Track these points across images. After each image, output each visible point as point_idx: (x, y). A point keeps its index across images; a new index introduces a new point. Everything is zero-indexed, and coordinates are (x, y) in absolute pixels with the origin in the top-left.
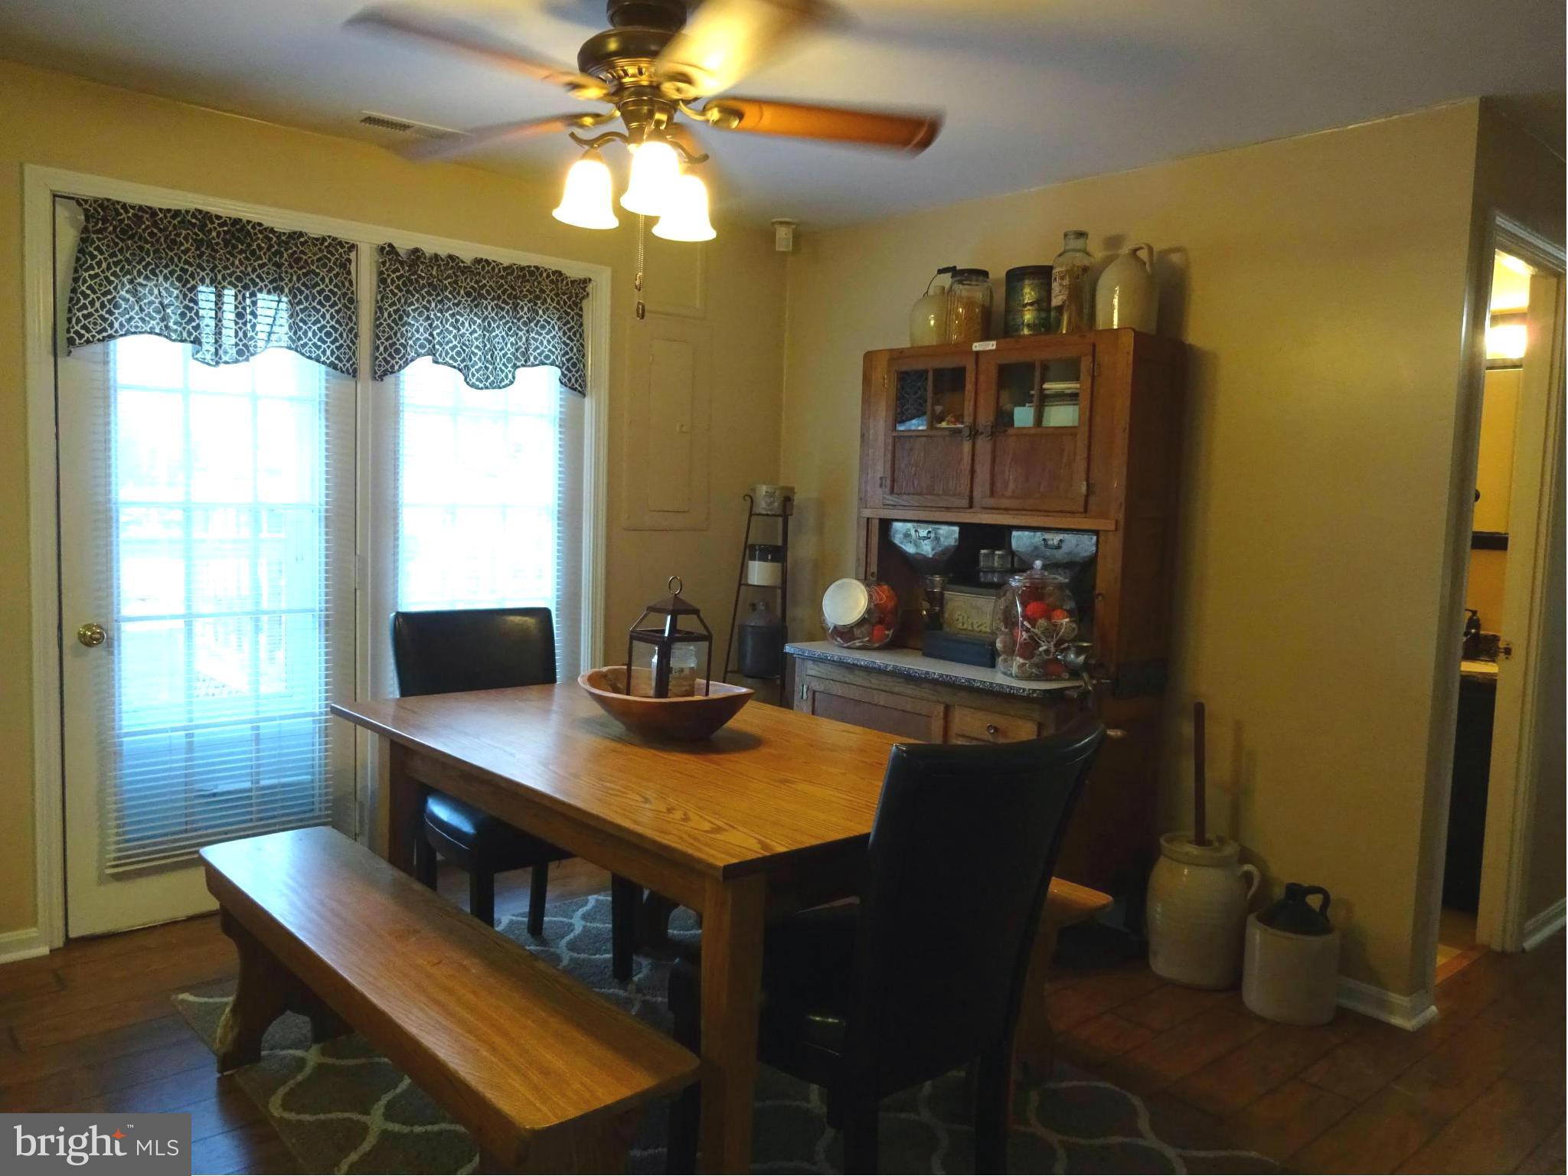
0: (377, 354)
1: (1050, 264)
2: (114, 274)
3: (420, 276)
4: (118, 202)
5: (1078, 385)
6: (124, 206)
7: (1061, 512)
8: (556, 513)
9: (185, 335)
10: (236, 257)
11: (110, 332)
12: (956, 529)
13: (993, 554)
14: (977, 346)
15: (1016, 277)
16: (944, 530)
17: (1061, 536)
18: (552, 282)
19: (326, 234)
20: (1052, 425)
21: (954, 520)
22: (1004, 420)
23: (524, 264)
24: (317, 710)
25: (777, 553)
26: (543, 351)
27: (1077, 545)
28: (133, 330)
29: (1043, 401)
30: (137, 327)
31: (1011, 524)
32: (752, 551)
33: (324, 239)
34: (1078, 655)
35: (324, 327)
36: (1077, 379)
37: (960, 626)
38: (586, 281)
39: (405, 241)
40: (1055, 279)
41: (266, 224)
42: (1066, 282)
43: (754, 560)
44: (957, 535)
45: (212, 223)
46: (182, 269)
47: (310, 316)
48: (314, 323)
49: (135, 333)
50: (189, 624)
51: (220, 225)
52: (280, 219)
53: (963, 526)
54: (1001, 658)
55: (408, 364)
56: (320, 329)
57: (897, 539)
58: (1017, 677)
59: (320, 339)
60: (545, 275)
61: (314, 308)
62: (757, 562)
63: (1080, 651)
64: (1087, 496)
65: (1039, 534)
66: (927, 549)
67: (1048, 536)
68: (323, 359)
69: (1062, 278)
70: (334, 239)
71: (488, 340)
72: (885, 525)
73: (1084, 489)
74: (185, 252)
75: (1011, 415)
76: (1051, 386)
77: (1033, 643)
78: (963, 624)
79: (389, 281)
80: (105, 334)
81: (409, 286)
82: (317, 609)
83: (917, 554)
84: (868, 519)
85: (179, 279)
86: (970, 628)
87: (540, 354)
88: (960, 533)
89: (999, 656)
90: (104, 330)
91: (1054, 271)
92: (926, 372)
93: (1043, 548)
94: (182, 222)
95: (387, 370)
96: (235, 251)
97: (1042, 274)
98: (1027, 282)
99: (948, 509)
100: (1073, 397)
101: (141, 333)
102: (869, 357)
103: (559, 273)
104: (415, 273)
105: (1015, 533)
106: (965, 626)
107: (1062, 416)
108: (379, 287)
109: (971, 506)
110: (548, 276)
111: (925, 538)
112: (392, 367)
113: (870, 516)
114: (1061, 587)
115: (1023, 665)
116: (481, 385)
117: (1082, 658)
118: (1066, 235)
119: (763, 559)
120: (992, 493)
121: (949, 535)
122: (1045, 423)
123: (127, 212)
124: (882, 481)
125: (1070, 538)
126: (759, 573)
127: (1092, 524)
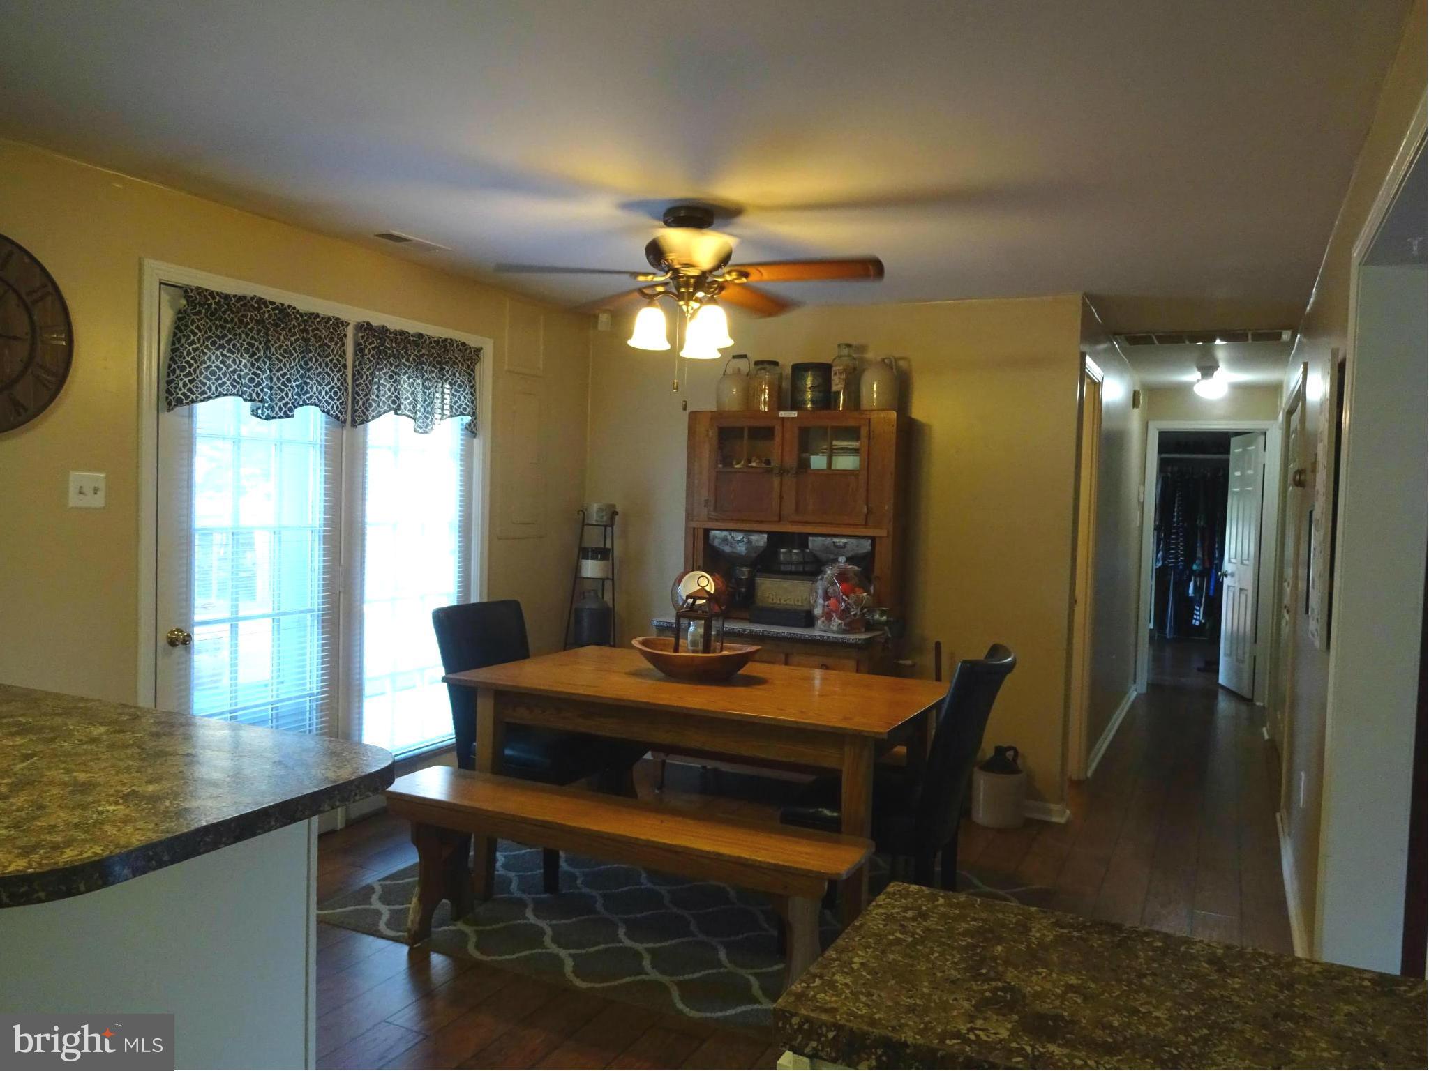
0: (357, 407)
1: (830, 362)
2: (207, 347)
3: (386, 347)
4: (207, 290)
5: (857, 444)
6: (211, 294)
7: (847, 525)
8: (457, 527)
9: (254, 395)
10: (281, 334)
11: (209, 394)
12: (766, 536)
13: (791, 551)
14: (782, 414)
15: (799, 369)
16: (754, 537)
17: (844, 540)
18: (460, 350)
19: (331, 315)
20: (839, 468)
21: (765, 530)
22: (804, 465)
23: (444, 337)
24: (315, 691)
25: (603, 553)
26: (461, 405)
27: (857, 546)
28: (225, 393)
29: (832, 453)
30: (228, 390)
32: (585, 553)
33: (329, 319)
34: (882, 615)
35: (333, 387)
36: (858, 439)
37: (770, 600)
38: (478, 350)
39: (377, 319)
40: (835, 374)
41: (297, 308)
42: (844, 376)
43: (588, 559)
44: (766, 540)
45: (267, 307)
46: (249, 344)
47: (324, 379)
48: (327, 385)
49: (226, 395)
50: (234, 628)
51: (273, 309)
52: (305, 303)
53: (770, 534)
54: (819, 622)
55: (380, 415)
56: (331, 389)
57: (716, 543)
58: (837, 632)
59: (330, 397)
60: (455, 345)
61: (327, 373)
62: (590, 561)
63: (883, 614)
64: (867, 516)
65: (829, 539)
66: (741, 549)
67: (836, 540)
68: (331, 412)
69: (841, 374)
70: (337, 319)
71: (428, 396)
72: (707, 532)
73: (865, 510)
74: (251, 330)
75: (808, 460)
76: (838, 443)
77: (847, 610)
79: (366, 351)
80: (205, 396)
81: (381, 354)
82: (316, 609)
83: (733, 552)
84: (694, 529)
85: (247, 351)
86: (778, 602)
87: (459, 407)
88: (768, 537)
89: (818, 619)
90: (204, 392)
91: (833, 369)
92: (742, 429)
93: (832, 547)
94: (245, 305)
95: (363, 420)
96: (279, 329)
97: (823, 370)
98: (810, 373)
99: (763, 522)
100: (856, 451)
101: (231, 395)
102: (694, 416)
103: (464, 344)
104: (383, 345)
105: (810, 538)
106: (775, 601)
107: (845, 463)
108: (356, 355)
109: (780, 520)
110: (457, 346)
111: (740, 542)
112: (367, 417)
113: (695, 526)
114: (856, 574)
115: (840, 624)
116: (421, 430)
117: (884, 618)
118: (839, 346)
119: (593, 558)
120: (797, 511)
121: (760, 540)
122: (833, 468)
123: (214, 298)
124: (707, 502)
125: (852, 541)
126: (591, 568)
127: (871, 532)
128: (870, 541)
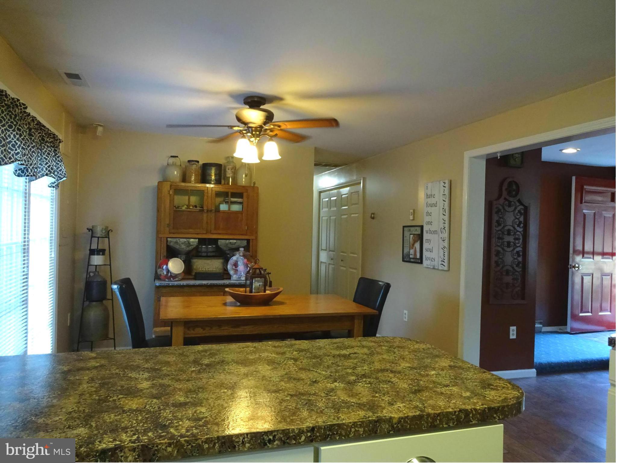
5: (242, 200)
7: (239, 234)
14: (208, 186)
15: (207, 165)
16: (191, 241)
17: (235, 241)
20: (233, 210)
21: (197, 237)
22: (217, 208)
25: (101, 252)
27: (241, 244)
29: (230, 203)
31: (218, 238)
32: (92, 252)
37: (201, 270)
40: (227, 169)
42: (233, 170)
43: (94, 255)
53: (201, 239)
54: (233, 277)
57: (172, 244)
62: (96, 256)
64: (247, 230)
65: (229, 241)
66: (184, 247)
67: (231, 241)
69: (230, 169)
73: (246, 228)
75: (219, 206)
76: (232, 199)
78: (202, 269)
83: (180, 248)
84: (160, 237)
86: (205, 270)
88: (198, 241)
93: (229, 244)
97: (219, 167)
99: (198, 234)
100: (241, 203)
102: (161, 184)
105: (219, 240)
106: (203, 269)
107: (235, 208)
109: (206, 233)
111: (183, 243)
113: (162, 237)
119: (98, 255)
120: (215, 229)
121: (194, 242)
122: (230, 210)
124: (169, 225)
125: (239, 242)
126: (97, 260)
127: (247, 237)
128: (246, 241)
